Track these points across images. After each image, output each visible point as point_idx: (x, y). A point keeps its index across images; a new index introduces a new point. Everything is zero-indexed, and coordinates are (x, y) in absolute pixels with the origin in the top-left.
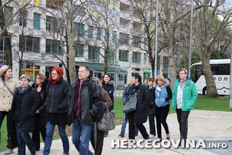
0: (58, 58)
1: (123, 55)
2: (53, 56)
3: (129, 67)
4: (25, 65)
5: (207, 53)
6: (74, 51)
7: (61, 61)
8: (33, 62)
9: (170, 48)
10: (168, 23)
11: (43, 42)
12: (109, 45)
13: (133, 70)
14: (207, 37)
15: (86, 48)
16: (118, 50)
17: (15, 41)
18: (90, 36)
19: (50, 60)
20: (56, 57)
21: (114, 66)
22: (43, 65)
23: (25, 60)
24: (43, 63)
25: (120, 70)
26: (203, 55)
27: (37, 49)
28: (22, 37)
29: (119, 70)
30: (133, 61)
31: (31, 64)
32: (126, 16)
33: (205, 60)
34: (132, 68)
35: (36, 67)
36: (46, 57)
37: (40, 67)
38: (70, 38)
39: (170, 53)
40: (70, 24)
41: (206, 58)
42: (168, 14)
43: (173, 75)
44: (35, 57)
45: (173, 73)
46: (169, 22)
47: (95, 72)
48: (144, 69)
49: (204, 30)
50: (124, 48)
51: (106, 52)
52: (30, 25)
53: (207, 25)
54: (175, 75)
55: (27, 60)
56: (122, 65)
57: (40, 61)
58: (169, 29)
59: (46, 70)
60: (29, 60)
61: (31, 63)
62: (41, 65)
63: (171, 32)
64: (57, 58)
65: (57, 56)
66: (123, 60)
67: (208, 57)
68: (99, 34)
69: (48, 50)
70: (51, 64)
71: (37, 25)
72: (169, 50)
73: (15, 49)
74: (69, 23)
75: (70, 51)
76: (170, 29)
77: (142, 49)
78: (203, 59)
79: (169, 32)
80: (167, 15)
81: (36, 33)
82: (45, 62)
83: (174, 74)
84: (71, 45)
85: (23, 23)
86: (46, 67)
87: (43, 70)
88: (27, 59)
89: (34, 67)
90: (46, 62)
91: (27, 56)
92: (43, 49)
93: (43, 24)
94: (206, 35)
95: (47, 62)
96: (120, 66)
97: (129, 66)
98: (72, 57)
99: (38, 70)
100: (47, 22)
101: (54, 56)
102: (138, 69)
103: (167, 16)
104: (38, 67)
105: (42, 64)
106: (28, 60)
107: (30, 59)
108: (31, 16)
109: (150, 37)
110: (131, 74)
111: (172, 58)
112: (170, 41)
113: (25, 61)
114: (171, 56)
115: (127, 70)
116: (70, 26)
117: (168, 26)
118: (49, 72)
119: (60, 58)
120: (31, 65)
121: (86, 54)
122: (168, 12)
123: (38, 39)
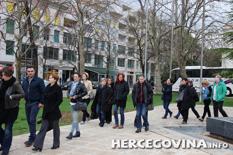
0: (72, 64)
1: (121, 62)
2: (68, 62)
3: (125, 71)
4: (47, 69)
5: (183, 61)
6: (84, 59)
7: (74, 66)
8: (53, 67)
9: (156, 57)
10: (154, 38)
11: (61, 52)
12: (110, 54)
13: (128, 73)
14: (184, 49)
15: (93, 57)
16: (117, 58)
17: (40, 51)
18: (96, 47)
19: (66, 65)
20: (71, 63)
21: (114, 70)
22: (60, 69)
23: (48, 65)
26: (181, 63)
27: (56, 57)
28: (45, 48)
30: (128, 67)
32: (123, 33)
33: (182, 66)
35: (56, 71)
36: (63, 63)
38: (81, 49)
39: (156, 61)
40: (81, 38)
41: (183, 65)
44: (55, 63)
45: (158, 76)
46: (155, 38)
48: (136, 73)
49: (181, 44)
50: (121, 56)
51: (108, 60)
52: (51, 39)
53: (183, 40)
56: (120, 69)
57: (58, 66)
59: (63, 73)
63: (157, 45)
65: (71, 62)
66: (121, 66)
67: (184, 64)
68: (103, 46)
69: (64, 58)
70: (67, 68)
71: (56, 40)
73: (40, 57)
75: (81, 59)
76: (156, 43)
77: (135, 58)
78: (180, 65)
79: (155, 45)
81: (56, 45)
82: (62, 67)
84: (82, 54)
85: (47, 38)
86: (63, 71)
87: (61, 73)
89: (54, 71)
91: (49, 62)
92: (61, 57)
93: (61, 38)
94: (183, 48)
95: (64, 67)
96: (118, 70)
97: (125, 70)
98: (82, 63)
99: (57, 72)
100: (64, 37)
102: (132, 73)
103: (154, 33)
104: (57, 71)
107: (51, 65)
108: (52, 33)
109: (141, 49)
110: (127, 76)
111: (157, 65)
112: (156, 52)
114: (157, 63)
116: (81, 40)
117: (155, 41)
118: (65, 74)
120: (51, 69)
121: (93, 61)
122: (154, 30)
123: (57, 50)
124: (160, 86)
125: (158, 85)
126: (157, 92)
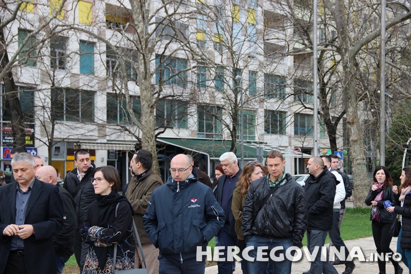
0: (130, 133)
2: (119, 127)
3: (287, 147)
4: (65, 148)
6: (151, 117)
7: (136, 137)
8: (79, 142)
9: (350, 104)
10: (343, 51)
11: (101, 102)
12: (238, 102)
13: (296, 152)
15: (193, 109)
16: (263, 110)
19: (113, 137)
20: (126, 130)
21: (253, 146)
22: (100, 148)
23: (60, 138)
24: (101, 143)
25: (265, 152)
27: (88, 116)
28: (56, 91)
29: (262, 154)
30: (296, 133)
31: (75, 146)
34: (295, 147)
36: (108, 130)
37: (96, 151)
38: (144, 90)
39: (351, 114)
40: (143, 61)
42: (344, 33)
43: (358, 162)
45: (359, 157)
46: (346, 50)
47: (211, 158)
48: (321, 150)
50: (273, 104)
52: (74, 64)
54: (362, 161)
55: (64, 139)
57: (95, 140)
58: (347, 63)
59: (108, 158)
60: (69, 139)
61: (75, 144)
62: (96, 148)
63: (352, 71)
64: (128, 133)
65: (128, 128)
66: (274, 132)
69: (112, 115)
70: (118, 145)
71: (87, 67)
72: (349, 107)
73: (42, 115)
74: (141, 60)
75: (144, 117)
76: (349, 65)
77: (306, 108)
79: (347, 70)
80: (341, 34)
81: (84, 83)
82: (105, 141)
83: (361, 159)
84: (146, 106)
85: (59, 62)
86: (109, 152)
87: (103, 159)
88: (62, 137)
90: (108, 140)
91: (65, 130)
92: (101, 114)
93: (100, 62)
95: (110, 142)
96: (266, 143)
97: (287, 145)
98: (148, 129)
100: (108, 58)
101: (121, 128)
102: (308, 151)
103: (343, 36)
104: (92, 153)
105: (98, 146)
106: (65, 137)
107: (70, 137)
109: (325, 81)
110: (293, 160)
111: (355, 126)
112: (349, 89)
113: (60, 140)
114: (353, 120)
115: (282, 152)
116: (143, 65)
117: (345, 58)
118: (115, 161)
119: (133, 132)
120: (74, 148)
121: (193, 121)
122: (343, 28)
123: (91, 94)
124: (365, 185)
125: (359, 182)
126: (358, 204)
